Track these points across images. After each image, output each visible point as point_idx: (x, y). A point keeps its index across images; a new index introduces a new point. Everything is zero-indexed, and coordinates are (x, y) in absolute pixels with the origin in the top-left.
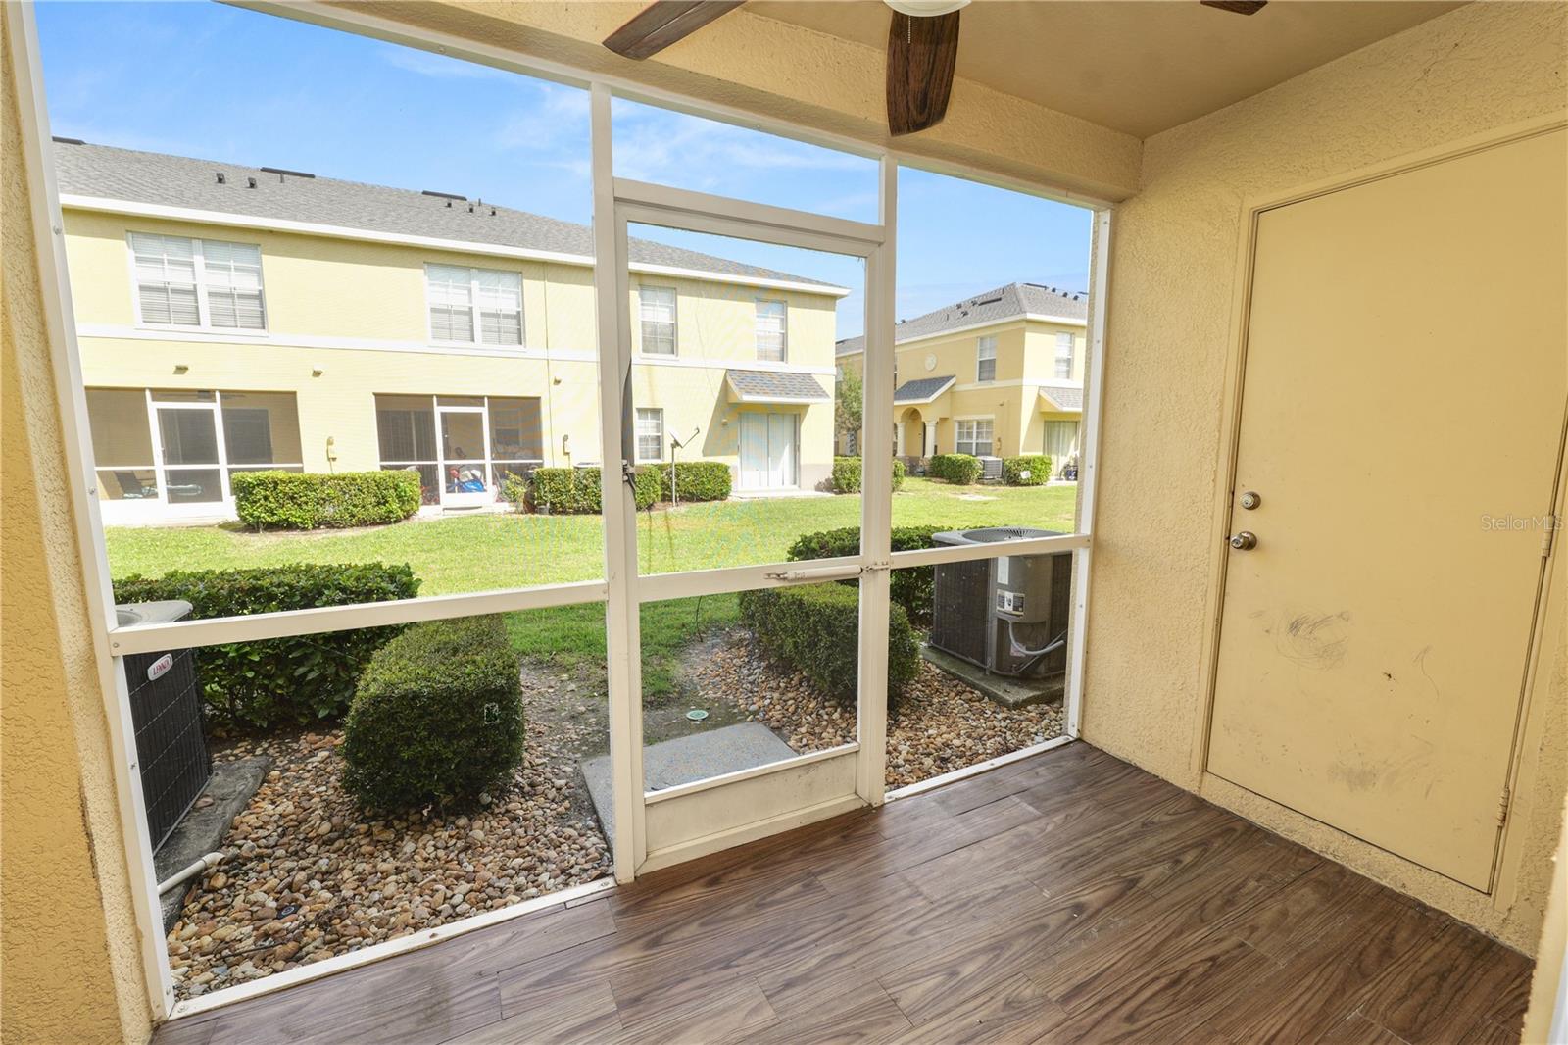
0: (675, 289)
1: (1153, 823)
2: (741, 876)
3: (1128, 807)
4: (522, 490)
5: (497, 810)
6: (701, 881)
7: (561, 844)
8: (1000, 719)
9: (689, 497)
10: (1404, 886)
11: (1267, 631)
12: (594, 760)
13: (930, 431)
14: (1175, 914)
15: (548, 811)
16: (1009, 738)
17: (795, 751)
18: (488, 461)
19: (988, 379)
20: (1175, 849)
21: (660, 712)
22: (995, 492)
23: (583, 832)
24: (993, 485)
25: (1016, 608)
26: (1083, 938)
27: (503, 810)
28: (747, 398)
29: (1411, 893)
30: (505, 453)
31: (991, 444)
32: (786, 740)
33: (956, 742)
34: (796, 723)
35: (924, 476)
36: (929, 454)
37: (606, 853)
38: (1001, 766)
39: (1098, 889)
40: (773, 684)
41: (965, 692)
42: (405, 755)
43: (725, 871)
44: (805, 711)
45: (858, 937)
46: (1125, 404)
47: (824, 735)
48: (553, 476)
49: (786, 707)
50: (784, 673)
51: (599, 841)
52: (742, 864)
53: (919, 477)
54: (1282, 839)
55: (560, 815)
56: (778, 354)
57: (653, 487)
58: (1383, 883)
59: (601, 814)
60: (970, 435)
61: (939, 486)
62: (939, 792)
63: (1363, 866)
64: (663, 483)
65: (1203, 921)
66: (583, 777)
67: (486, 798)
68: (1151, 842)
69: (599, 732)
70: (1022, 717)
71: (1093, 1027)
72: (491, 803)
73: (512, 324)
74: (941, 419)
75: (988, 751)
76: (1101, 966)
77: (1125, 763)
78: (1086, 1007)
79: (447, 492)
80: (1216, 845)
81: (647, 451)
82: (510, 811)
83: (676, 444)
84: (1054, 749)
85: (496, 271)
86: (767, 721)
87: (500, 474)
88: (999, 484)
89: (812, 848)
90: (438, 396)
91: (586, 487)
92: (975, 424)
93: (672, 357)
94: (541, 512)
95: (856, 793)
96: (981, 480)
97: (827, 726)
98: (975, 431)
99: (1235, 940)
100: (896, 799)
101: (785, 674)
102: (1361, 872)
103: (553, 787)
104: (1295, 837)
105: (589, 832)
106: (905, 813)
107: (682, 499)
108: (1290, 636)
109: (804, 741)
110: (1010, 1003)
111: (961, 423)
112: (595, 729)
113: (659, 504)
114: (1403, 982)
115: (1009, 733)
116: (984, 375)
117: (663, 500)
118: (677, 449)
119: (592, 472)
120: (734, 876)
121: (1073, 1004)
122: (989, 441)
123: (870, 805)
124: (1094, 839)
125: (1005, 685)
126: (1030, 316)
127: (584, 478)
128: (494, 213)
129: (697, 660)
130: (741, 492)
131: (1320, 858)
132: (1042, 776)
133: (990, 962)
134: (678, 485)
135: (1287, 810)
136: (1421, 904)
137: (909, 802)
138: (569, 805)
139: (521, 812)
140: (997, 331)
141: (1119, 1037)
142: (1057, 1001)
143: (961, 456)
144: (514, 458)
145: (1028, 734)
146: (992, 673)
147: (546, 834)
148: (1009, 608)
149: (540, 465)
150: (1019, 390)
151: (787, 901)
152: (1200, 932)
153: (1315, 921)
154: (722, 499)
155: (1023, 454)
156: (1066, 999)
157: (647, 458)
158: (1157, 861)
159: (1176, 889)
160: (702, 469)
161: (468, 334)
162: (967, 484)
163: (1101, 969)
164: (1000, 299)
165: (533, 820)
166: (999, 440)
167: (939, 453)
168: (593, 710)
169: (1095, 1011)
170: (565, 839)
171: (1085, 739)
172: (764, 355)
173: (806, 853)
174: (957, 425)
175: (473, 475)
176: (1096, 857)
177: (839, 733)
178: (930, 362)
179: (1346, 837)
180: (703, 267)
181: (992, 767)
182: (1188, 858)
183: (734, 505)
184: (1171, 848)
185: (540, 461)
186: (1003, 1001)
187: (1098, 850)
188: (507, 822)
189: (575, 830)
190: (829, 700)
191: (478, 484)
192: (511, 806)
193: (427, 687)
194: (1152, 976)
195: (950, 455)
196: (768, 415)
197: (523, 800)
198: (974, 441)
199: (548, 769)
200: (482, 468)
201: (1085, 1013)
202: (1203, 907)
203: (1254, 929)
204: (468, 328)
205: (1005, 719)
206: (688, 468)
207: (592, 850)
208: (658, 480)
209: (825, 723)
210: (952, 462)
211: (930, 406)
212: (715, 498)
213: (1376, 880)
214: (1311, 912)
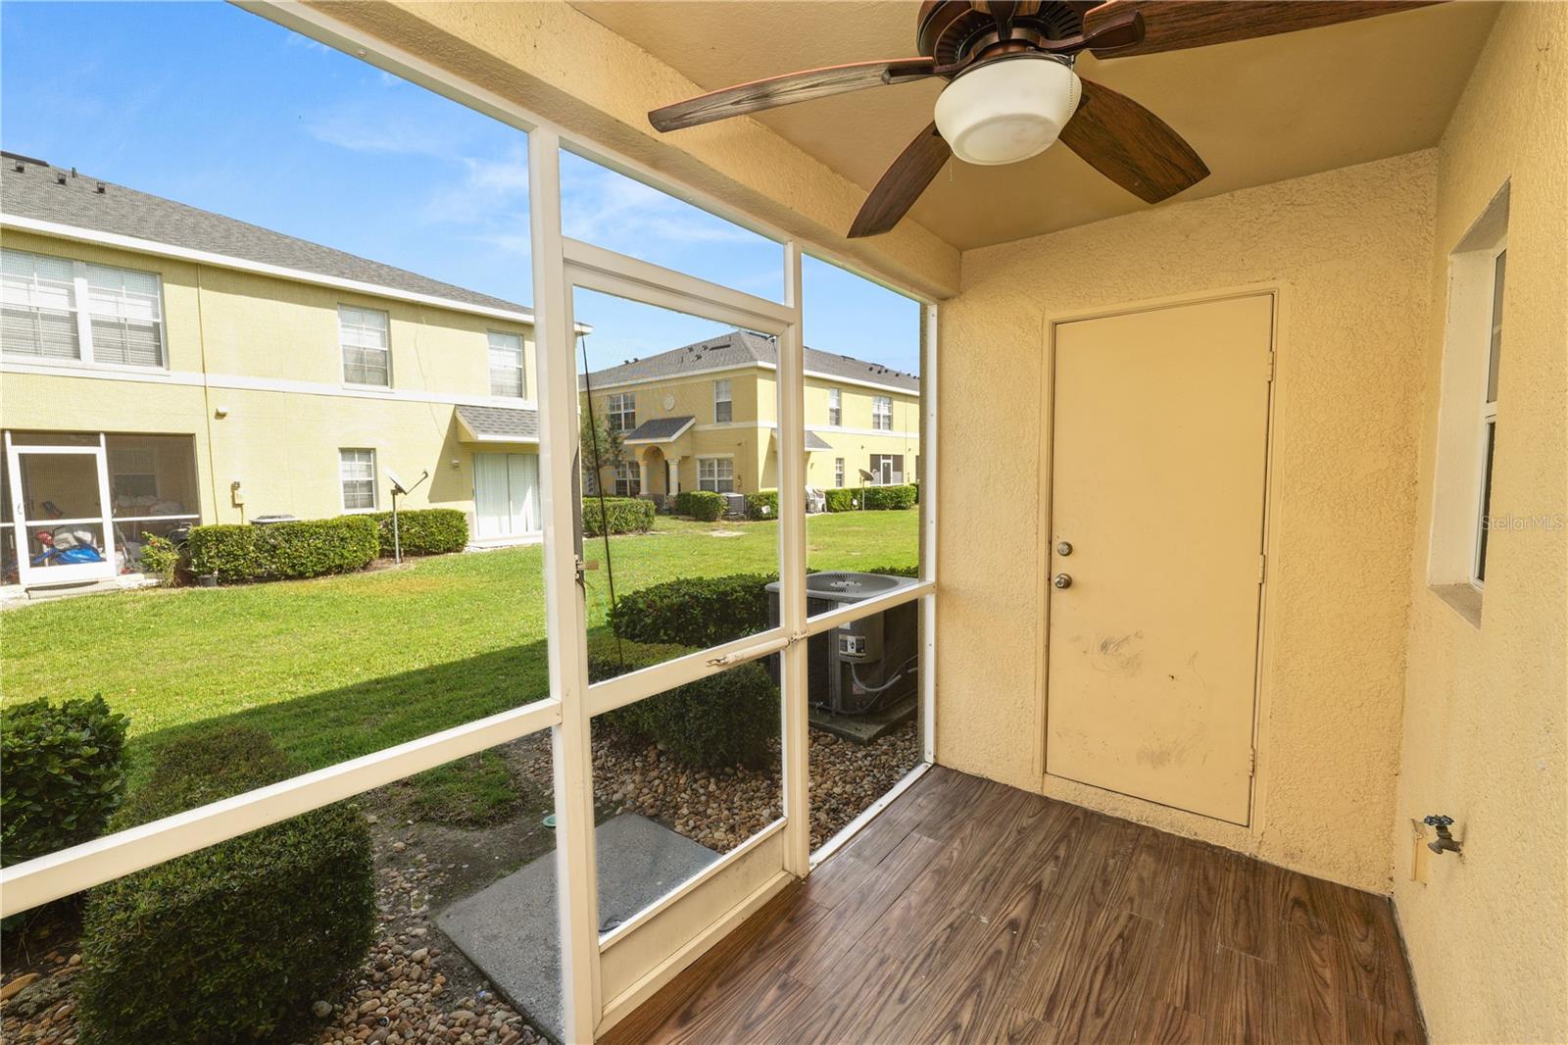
0: (387, 311)
1: (1024, 828)
2: (711, 1000)
3: (1000, 818)
4: (172, 557)
5: (347, 1020)
6: (672, 1021)
7: (459, 1034)
8: (861, 758)
9: (415, 551)
10: (1196, 834)
11: (1085, 652)
12: (449, 910)
13: (673, 469)
14: (1079, 905)
15: (420, 996)
16: (878, 775)
17: (686, 836)
18: (107, 519)
19: (725, 421)
20: (1049, 847)
21: (506, 826)
22: (741, 527)
23: (480, 1009)
24: (737, 520)
25: (858, 651)
26: (1030, 951)
27: (354, 1016)
28: (483, 437)
29: (1200, 838)
30: (131, 507)
31: (732, 481)
32: (671, 826)
33: (837, 790)
34: (672, 804)
35: (670, 514)
36: (674, 492)
37: (526, 1027)
38: (888, 806)
39: (1017, 904)
40: (626, 765)
41: (819, 737)
42: (209, 987)
43: (692, 1000)
44: (676, 789)
45: (859, 1023)
46: (957, 469)
47: (709, 811)
48: (221, 535)
49: (654, 790)
50: (634, 750)
51: (508, 1014)
52: (703, 986)
53: (665, 515)
54: (1109, 817)
55: (437, 998)
56: (516, 390)
57: (369, 542)
58: (1182, 835)
59: (496, 977)
60: (711, 473)
61: (688, 523)
62: (851, 846)
63: (1168, 825)
64: (381, 537)
65: (1099, 905)
66: (445, 936)
67: (324, 1007)
68: (1031, 847)
69: (438, 871)
70: (879, 752)
71: (1079, 1031)
72: (334, 1011)
73: (147, 339)
74: (683, 457)
75: (869, 793)
76: (1056, 973)
77: (978, 778)
78: (1065, 1016)
79: (33, 565)
80: (1074, 835)
81: (354, 499)
82: (365, 1014)
83: (398, 490)
84: (920, 778)
85: (116, 268)
86: (639, 810)
87: (128, 536)
88: (742, 519)
89: (766, 942)
90: (13, 432)
91: (275, 547)
92: (716, 463)
93: (386, 389)
94: (205, 583)
95: (783, 869)
96: (726, 517)
97: (707, 801)
98: (716, 469)
99: (1125, 913)
100: (819, 864)
101: (638, 753)
102: (1166, 830)
103: (411, 962)
104: (1119, 812)
105: (488, 1006)
106: (832, 877)
107: (406, 553)
108: (1102, 654)
109: (691, 823)
110: (1012, 1037)
111: (701, 461)
112: (431, 867)
113: (377, 562)
114: (1230, 910)
115: (875, 771)
116: (722, 417)
117: (382, 556)
118: (400, 496)
119: (283, 528)
120: (702, 1003)
121: (1056, 1017)
122: (731, 478)
123: (798, 877)
124: (992, 857)
125: (854, 724)
126: (760, 364)
127: (272, 536)
128: (101, 191)
129: (521, 752)
130: (480, 541)
131: (1138, 826)
132: (925, 807)
133: (977, 1004)
134: (401, 538)
135: (1110, 793)
136: (1209, 845)
137: (829, 865)
138: (444, 979)
139: (383, 1011)
140: (730, 376)
141: (1100, 1033)
142: (1044, 1019)
143: (706, 494)
144: (148, 514)
145: (892, 768)
146: (837, 713)
147: (430, 1028)
148: (851, 651)
149: (197, 522)
150: (754, 431)
151: (773, 1011)
152: (1102, 915)
153: (1161, 880)
154: (458, 551)
155: (761, 490)
156: (1049, 1014)
157: (355, 507)
158: (1044, 862)
159: (1068, 882)
160: (431, 517)
161: (69, 348)
162: (714, 520)
163: (1058, 975)
164: (728, 346)
165: (403, 1015)
166: (739, 478)
167: (682, 491)
168: (415, 844)
169: (1073, 1017)
170: (461, 1026)
171: (940, 763)
172: (499, 390)
173: (763, 949)
174: (698, 464)
175: (78, 539)
176: (1002, 872)
177: (723, 806)
178: (669, 402)
179: (1153, 805)
180: (421, 290)
181: (882, 808)
182: (1062, 852)
183: (475, 557)
184: (1047, 847)
185: (197, 516)
186: (1006, 1039)
187: (1000, 865)
188: (368, 1031)
189: (468, 1009)
190: (698, 773)
191: (90, 552)
192: (366, 1006)
193: (234, 877)
194: (1092, 968)
195: (695, 493)
196: (507, 455)
197: (378, 992)
198: (716, 479)
199: (391, 939)
200: (97, 530)
201: (1068, 1022)
202: (1092, 893)
203: (1131, 900)
204: (69, 340)
205: (865, 757)
206: (413, 517)
207: (506, 1028)
208: (376, 533)
209: (703, 798)
210: (699, 500)
211: (672, 445)
212: (449, 550)
213: (1177, 834)
214: (1155, 874)
